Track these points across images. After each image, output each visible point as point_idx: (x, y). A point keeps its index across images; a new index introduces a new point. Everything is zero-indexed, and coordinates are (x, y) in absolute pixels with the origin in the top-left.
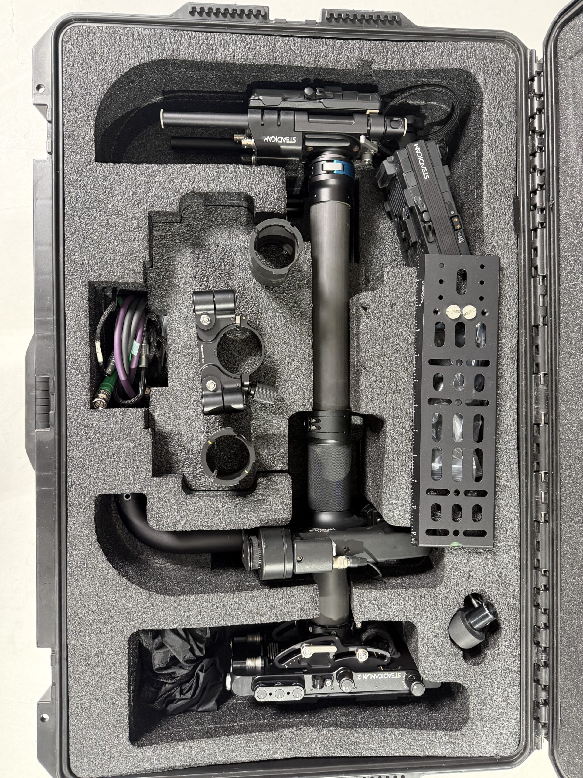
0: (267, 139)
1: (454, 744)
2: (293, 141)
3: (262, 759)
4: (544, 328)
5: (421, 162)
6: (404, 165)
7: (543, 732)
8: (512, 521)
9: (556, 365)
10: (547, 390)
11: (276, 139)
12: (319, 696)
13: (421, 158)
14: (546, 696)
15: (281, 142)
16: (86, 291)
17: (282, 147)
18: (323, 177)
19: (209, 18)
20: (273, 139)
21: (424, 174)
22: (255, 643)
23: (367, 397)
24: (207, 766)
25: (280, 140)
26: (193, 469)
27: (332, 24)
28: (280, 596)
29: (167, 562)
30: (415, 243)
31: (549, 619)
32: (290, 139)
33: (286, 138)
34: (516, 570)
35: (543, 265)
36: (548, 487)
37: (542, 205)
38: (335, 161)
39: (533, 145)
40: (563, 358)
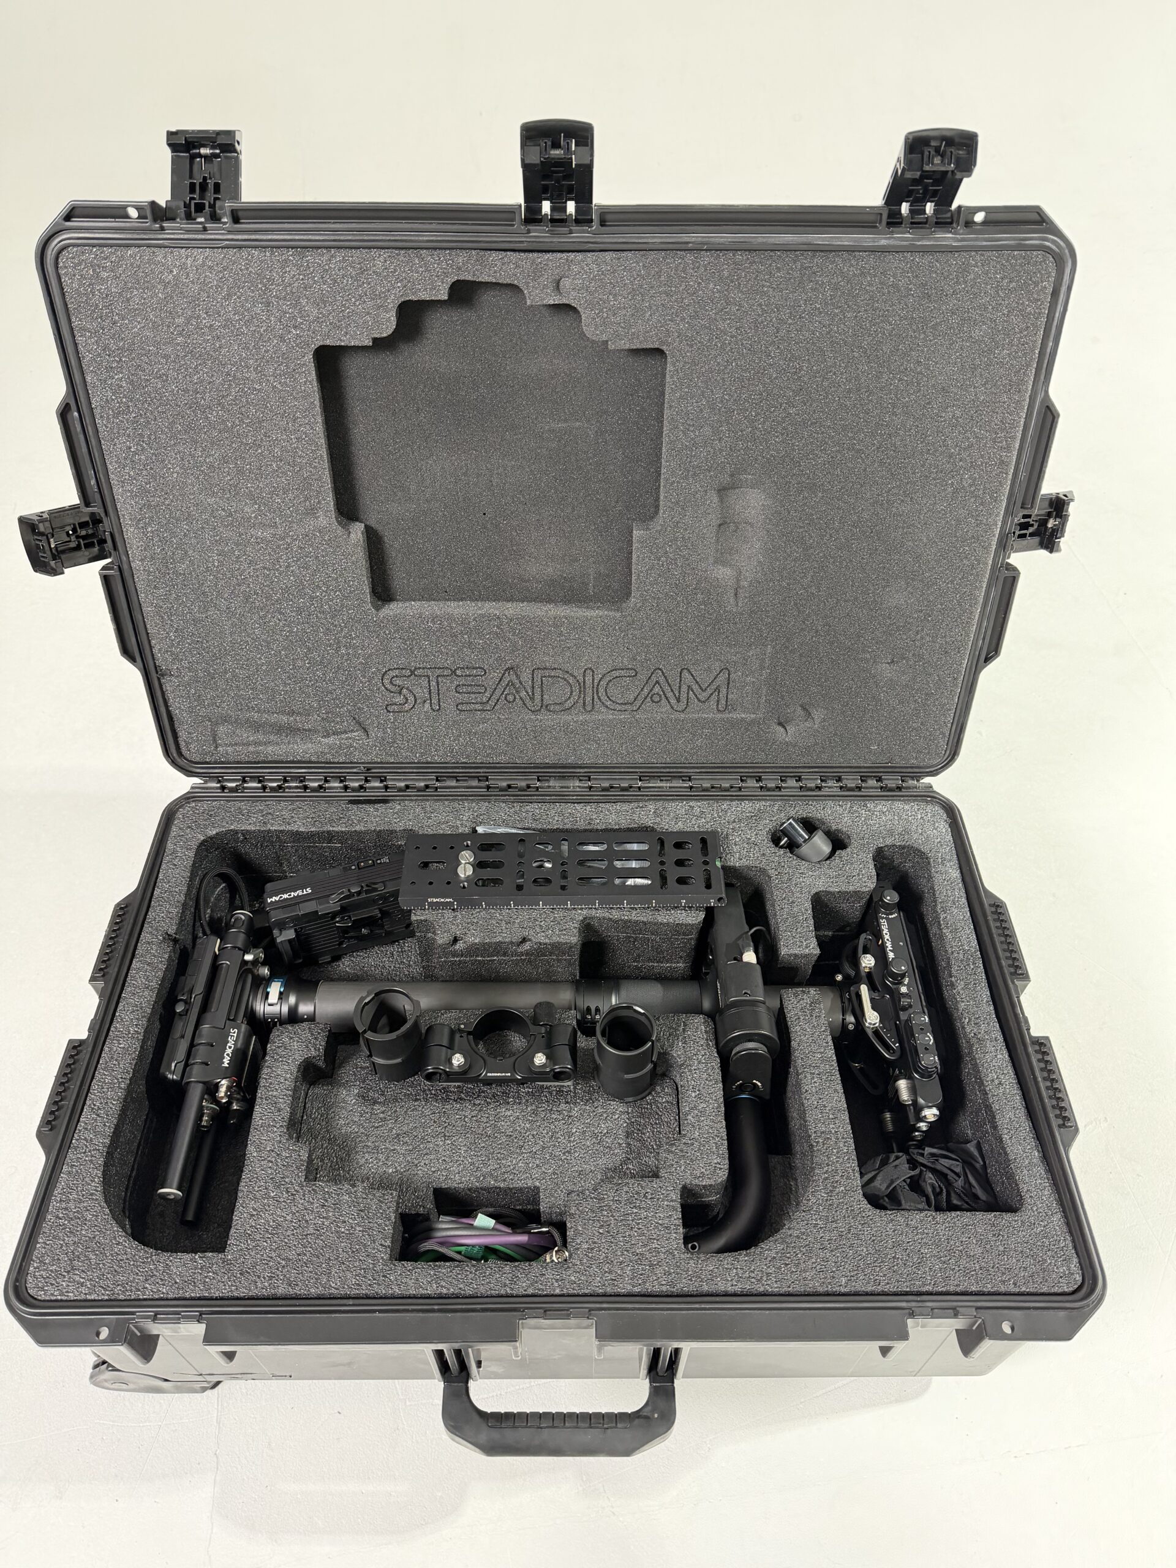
0: (226, 1062)
1: (943, 859)
2: (234, 1033)
3: (1007, 1054)
4: (491, 779)
5: (290, 895)
6: (291, 912)
7: (912, 783)
8: (692, 807)
9: (531, 768)
10: (554, 777)
11: (229, 1051)
12: (924, 1004)
13: (285, 896)
14: (872, 779)
15: (233, 1046)
16: (403, 1265)
17: (239, 1046)
18: (285, 1009)
19: (64, 1109)
20: (228, 1055)
21: (305, 893)
22: (893, 1120)
23: (559, 936)
24: (1030, 1117)
25: (230, 1047)
26: (651, 1153)
27: (111, 972)
28: (798, 1028)
29: (788, 1213)
30: (381, 911)
31: (791, 777)
32: (232, 1036)
33: (229, 1039)
34: (743, 804)
35: (426, 779)
36: (654, 776)
37: (362, 779)
38: (268, 990)
39: (297, 787)
40: (520, 760)
